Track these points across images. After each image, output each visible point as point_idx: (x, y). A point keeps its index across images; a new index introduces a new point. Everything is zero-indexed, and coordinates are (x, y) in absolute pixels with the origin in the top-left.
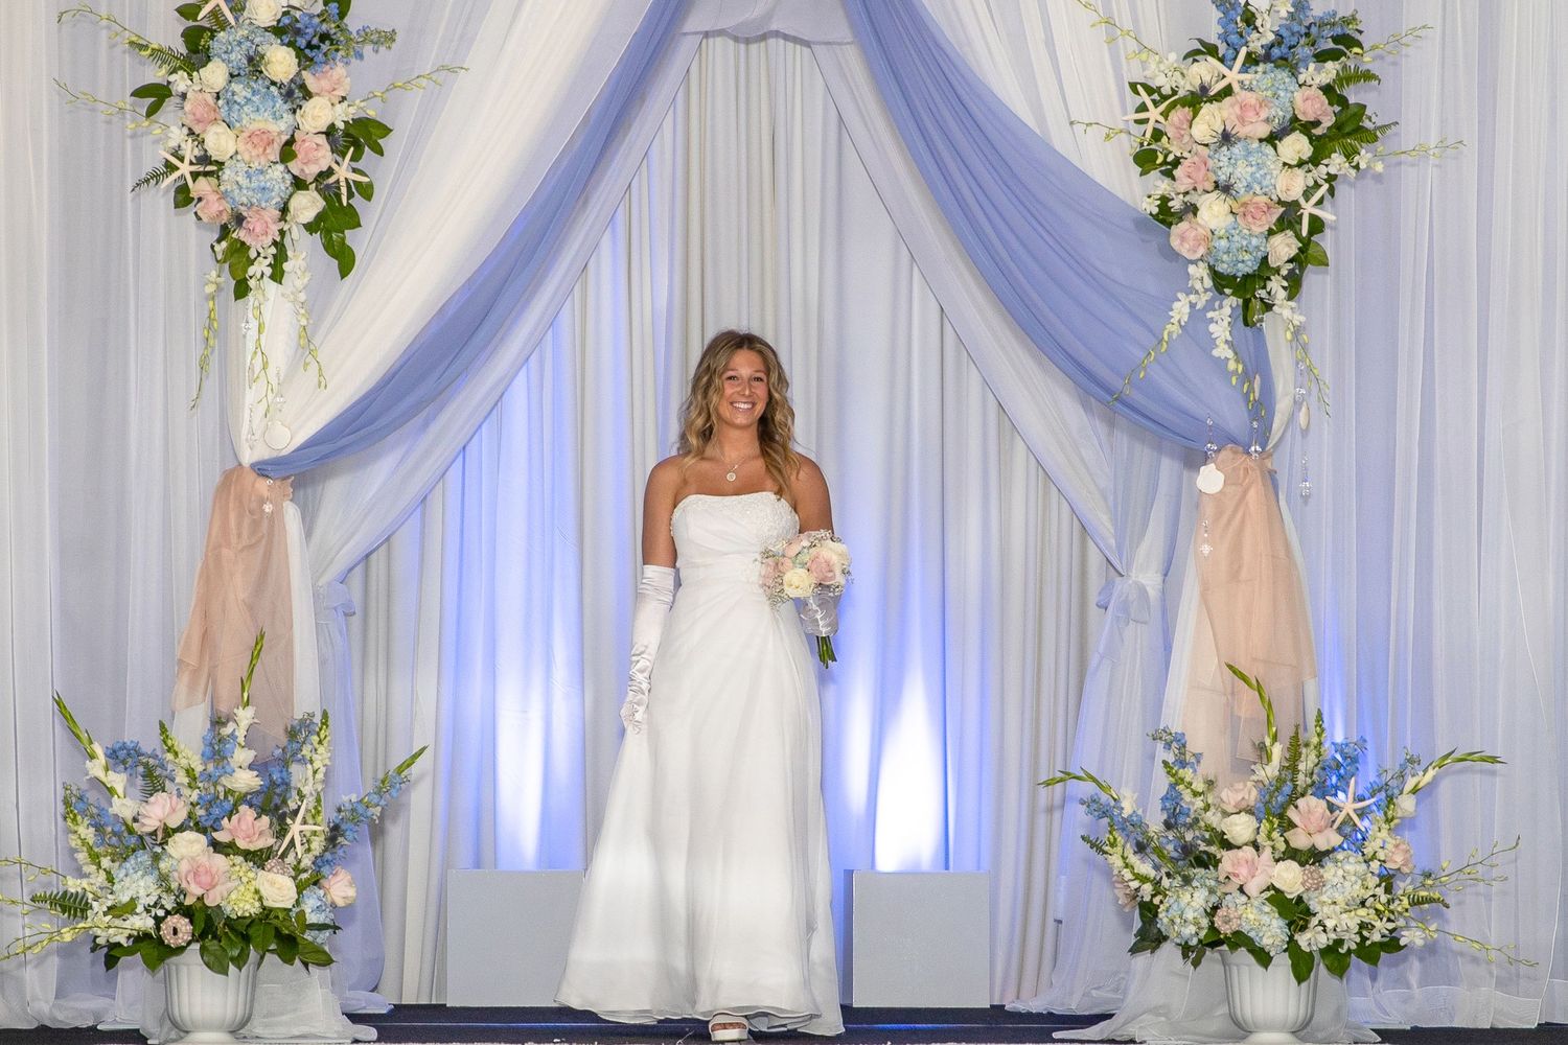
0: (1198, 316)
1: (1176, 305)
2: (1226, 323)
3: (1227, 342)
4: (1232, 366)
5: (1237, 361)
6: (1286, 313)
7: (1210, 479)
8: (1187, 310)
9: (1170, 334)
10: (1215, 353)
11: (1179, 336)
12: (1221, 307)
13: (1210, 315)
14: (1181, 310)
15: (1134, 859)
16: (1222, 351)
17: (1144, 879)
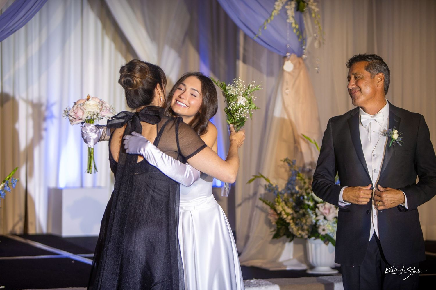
0: (283, 7)
1: (277, 3)
2: (293, 10)
3: (293, 17)
4: (294, 25)
5: (296, 24)
6: (313, 7)
7: (288, 66)
8: (281, 5)
9: (275, 13)
10: (288, 21)
11: (278, 14)
12: (291, 4)
13: (287, 7)
14: (278, 6)
15: (286, 208)
16: (291, 20)
17: (288, 214)
